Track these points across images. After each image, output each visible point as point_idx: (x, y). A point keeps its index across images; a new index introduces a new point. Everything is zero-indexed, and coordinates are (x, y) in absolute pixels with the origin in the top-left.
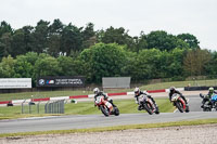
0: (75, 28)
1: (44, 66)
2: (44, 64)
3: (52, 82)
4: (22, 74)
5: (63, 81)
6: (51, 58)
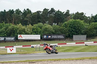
0: (61, 12)
1: (46, 29)
3: (50, 37)
4: (36, 33)
5: (55, 37)
6: (50, 26)
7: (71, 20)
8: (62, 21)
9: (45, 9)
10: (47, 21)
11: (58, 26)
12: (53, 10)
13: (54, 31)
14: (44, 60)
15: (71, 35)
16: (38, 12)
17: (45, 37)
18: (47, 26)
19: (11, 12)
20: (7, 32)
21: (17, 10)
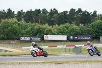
0: (88, 13)
2: (73, 29)
3: (76, 38)
4: (62, 33)
5: (82, 38)
6: (76, 26)
7: (98, 21)
8: (89, 22)
9: (72, 10)
10: (73, 21)
11: (85, 27)
12: (80, 10)
13: (80, 32)
14: (70, 61)
15: (98, 36)
16: (65, 12)
17: (71, 37)
18: (74, 26)
19: (38, 11)
20: (33, 32)
21: (43, 10)
